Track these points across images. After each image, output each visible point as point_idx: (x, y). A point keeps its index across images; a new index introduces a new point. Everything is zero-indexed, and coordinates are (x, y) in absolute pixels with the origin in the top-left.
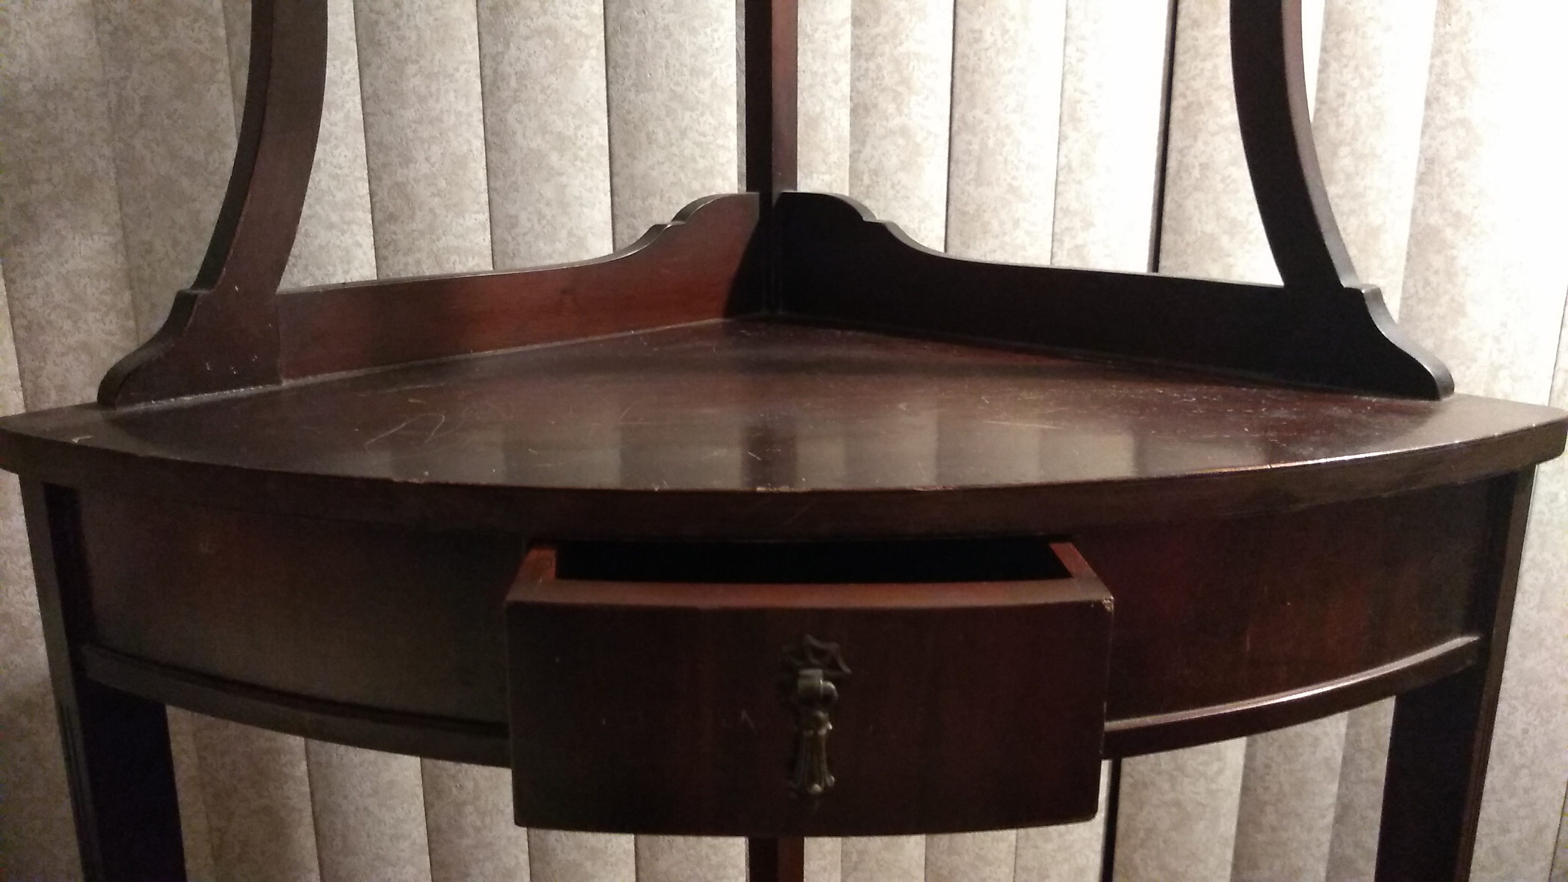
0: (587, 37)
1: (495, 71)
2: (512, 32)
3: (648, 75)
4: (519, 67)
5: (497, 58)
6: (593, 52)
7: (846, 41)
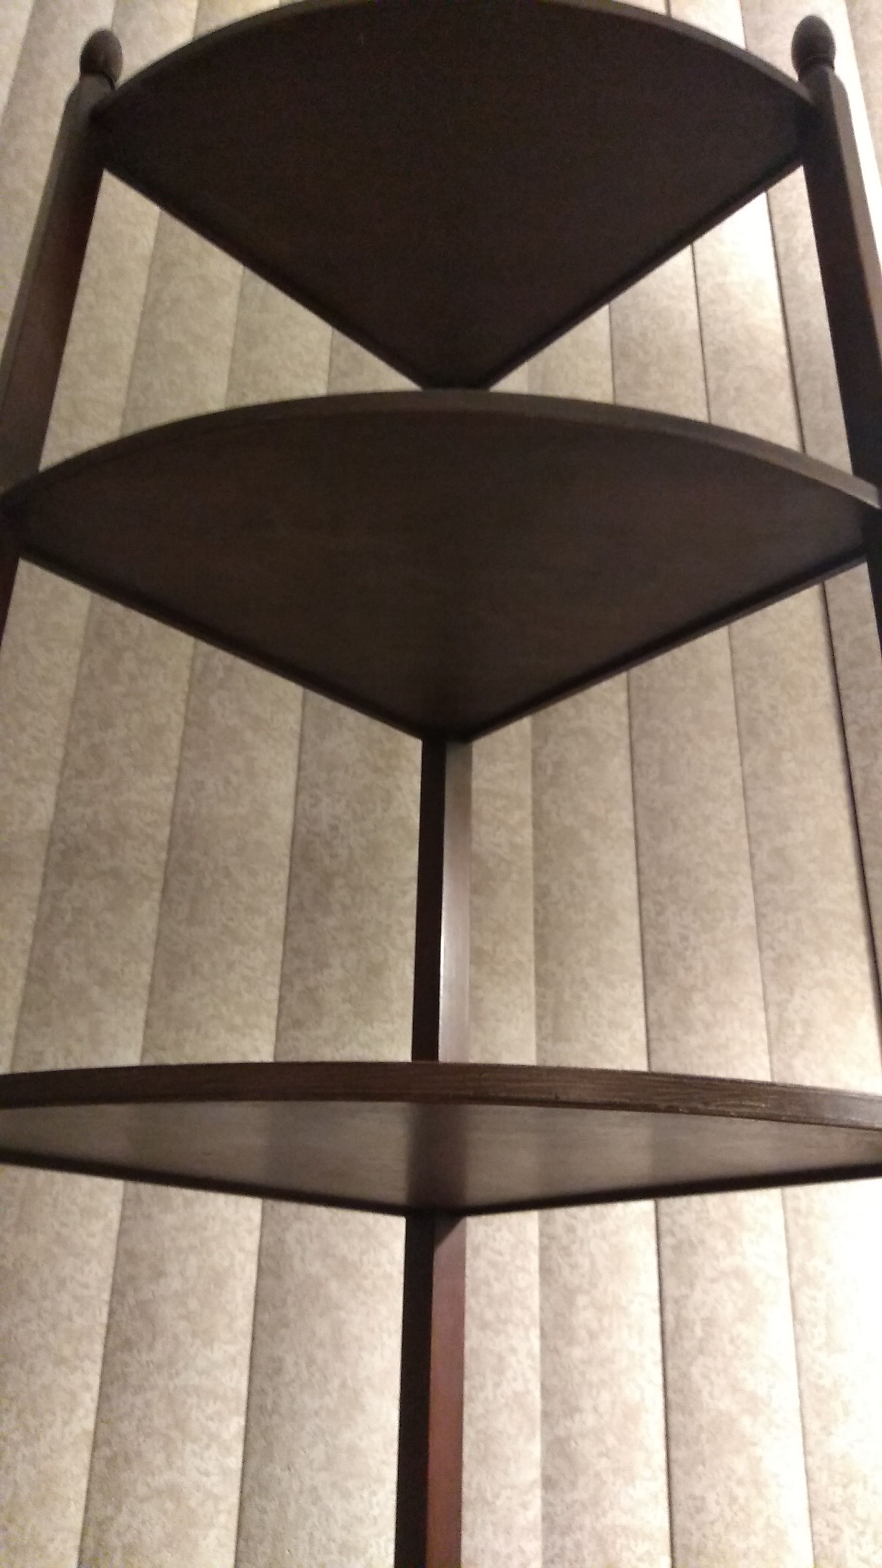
0: (217, 1499)
1: (99, 1543)
2: (127, 1490)
3: (287, 1552)
4: (128, 1538)
5: (103, 1524)
6: (223, 1518)
7: (535, 1511)
